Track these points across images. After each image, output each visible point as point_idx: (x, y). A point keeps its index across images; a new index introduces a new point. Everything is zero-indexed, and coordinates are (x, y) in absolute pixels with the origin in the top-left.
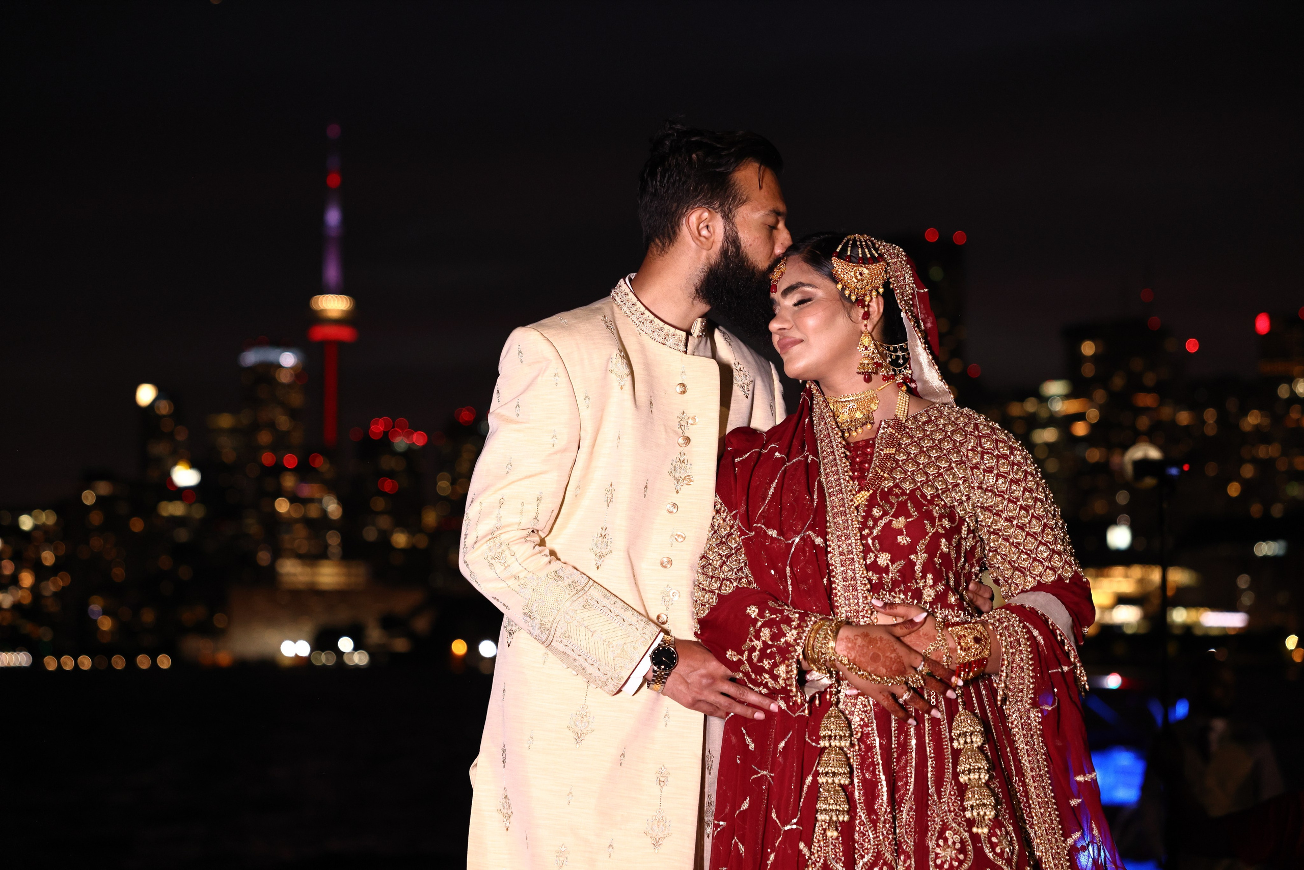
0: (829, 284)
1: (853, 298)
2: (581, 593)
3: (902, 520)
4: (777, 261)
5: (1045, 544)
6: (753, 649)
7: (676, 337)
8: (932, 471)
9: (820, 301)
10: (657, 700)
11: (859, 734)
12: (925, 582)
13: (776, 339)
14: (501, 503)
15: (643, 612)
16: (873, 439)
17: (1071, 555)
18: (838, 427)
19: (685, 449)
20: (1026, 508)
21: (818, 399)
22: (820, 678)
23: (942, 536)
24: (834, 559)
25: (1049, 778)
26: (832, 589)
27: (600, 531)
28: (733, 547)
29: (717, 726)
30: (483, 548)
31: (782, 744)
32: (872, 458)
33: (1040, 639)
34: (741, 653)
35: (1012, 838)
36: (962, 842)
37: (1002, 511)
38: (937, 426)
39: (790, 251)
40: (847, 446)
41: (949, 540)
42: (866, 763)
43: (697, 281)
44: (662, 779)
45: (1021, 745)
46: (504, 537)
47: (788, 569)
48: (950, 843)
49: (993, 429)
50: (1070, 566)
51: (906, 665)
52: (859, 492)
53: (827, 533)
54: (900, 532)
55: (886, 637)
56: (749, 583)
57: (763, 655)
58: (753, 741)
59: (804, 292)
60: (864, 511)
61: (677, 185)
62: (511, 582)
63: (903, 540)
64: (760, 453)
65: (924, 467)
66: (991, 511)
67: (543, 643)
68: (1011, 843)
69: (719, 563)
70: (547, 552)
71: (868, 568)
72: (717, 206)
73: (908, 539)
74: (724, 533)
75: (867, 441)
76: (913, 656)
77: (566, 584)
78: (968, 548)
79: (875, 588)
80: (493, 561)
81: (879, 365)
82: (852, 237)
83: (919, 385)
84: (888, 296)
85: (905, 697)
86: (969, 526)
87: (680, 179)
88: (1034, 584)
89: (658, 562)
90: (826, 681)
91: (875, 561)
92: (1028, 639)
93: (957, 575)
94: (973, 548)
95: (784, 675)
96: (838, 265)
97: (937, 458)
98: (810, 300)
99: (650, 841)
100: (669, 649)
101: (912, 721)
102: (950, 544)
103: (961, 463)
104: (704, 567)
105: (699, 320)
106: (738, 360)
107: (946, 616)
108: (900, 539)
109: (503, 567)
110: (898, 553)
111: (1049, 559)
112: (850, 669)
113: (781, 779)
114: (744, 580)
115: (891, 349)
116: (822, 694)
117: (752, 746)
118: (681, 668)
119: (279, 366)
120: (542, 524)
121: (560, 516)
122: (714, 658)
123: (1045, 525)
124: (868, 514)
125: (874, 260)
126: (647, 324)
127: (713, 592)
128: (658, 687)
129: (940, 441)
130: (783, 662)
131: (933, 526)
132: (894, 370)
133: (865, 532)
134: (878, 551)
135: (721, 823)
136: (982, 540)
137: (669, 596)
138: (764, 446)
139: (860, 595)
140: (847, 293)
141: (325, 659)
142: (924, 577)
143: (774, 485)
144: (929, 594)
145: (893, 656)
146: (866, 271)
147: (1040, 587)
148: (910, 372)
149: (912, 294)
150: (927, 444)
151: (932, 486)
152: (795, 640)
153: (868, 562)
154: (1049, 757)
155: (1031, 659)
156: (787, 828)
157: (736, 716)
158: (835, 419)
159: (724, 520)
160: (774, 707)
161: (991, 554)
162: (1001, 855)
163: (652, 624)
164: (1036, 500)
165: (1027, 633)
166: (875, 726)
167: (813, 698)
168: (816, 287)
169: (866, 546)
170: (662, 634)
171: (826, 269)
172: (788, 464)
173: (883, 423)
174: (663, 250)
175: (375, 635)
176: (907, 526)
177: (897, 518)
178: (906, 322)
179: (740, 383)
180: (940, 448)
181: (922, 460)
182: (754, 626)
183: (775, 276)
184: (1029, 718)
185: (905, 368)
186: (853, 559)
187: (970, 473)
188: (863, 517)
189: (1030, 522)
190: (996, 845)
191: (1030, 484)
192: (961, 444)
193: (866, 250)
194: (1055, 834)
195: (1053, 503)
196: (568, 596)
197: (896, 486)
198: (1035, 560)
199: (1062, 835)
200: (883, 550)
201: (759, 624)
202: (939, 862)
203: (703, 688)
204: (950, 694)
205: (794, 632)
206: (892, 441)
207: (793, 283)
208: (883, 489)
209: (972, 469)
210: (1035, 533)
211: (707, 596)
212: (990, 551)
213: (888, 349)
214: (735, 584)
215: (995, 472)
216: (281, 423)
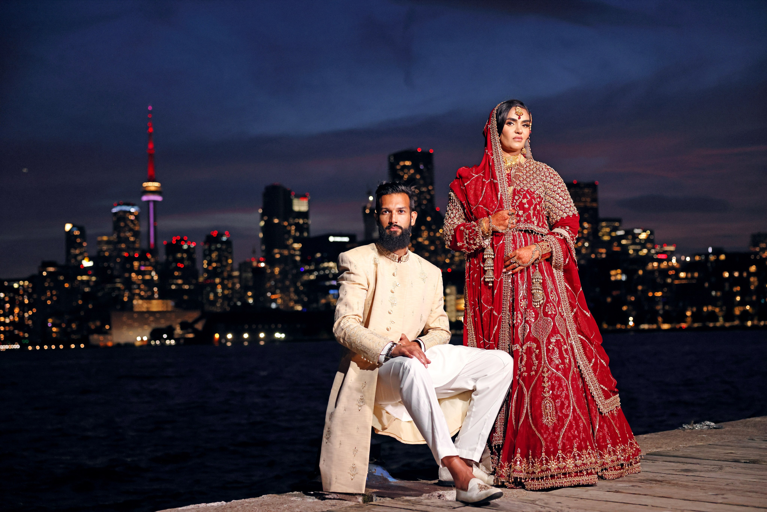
63: (526, 206)
124: (514, 198)
133: (513, 204)
134: (519, 210)
141: (156, 343)
151: (533, 188)
175: (178, 331)
197: (522, 188)
216: (131, 238)
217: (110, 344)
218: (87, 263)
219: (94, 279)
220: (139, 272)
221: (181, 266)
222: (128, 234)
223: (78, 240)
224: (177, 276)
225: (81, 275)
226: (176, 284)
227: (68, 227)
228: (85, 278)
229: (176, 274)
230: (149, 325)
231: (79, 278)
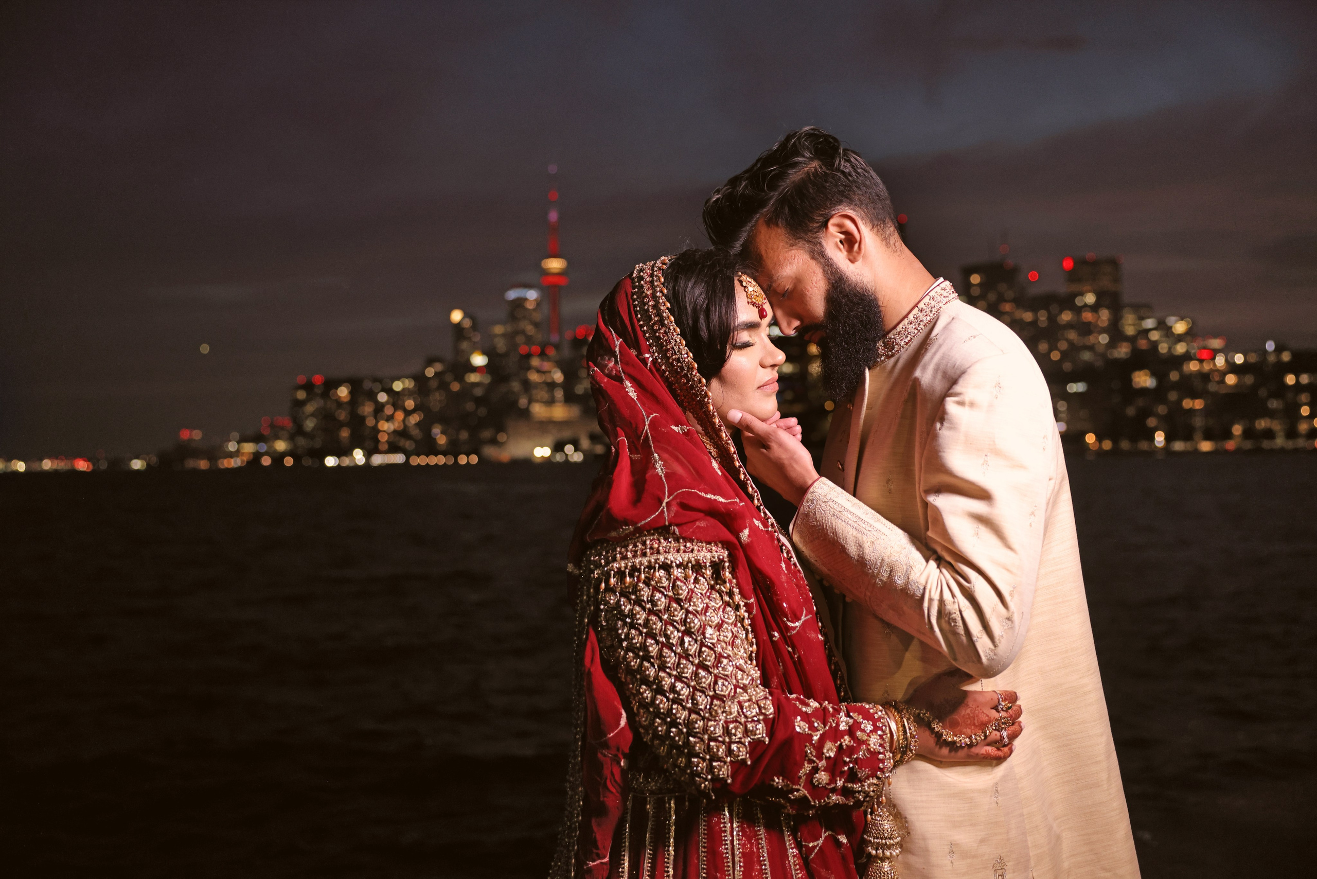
119: (526, 299)
141: (559, 458)
175: (585, 443)
217: (505, 458)
218: (479, 360)
219: (487, 379)
220: (539, 371)
223: (470, 333)
225: (472, 375)
227: (457, 316)
228: (476, 378)
231: (470, 378)
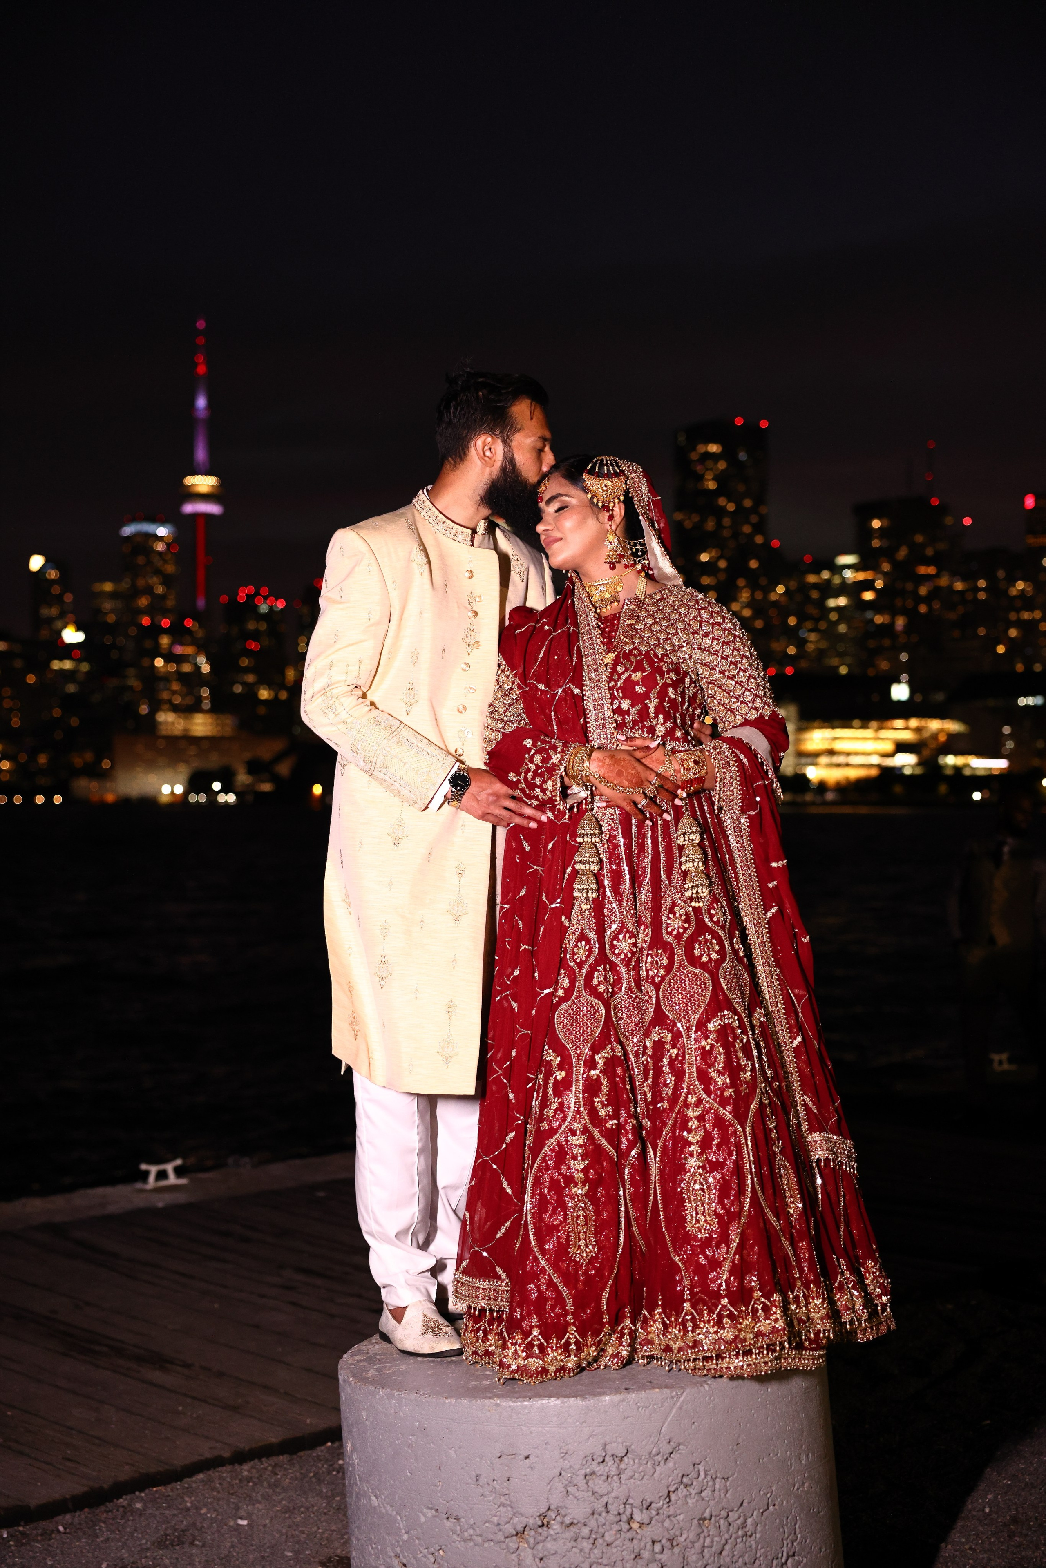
0: (581, 494)
1: (600, 504)
2: (395, 733)
3: (639, 674)
4: (544, 477)
5: (749, 690)
6: (528, 770)
7: (464, 534)
8: (662, 636)
9: (573, 507)
10: (456, 813)
11: (608, 836)
12: (658, 721)
13: (543, 538)
14: (331, 665)
15: (445, 749)
16: (619, 614)
17: (771, 698)
18: (592, 604)
19: (475, 621)
20: (735, 663)
21: (578, 585)
22: (579, 792)
23: (669, 685)
24: (589, 705)
25: (754, 868)
26: (587, 727)
27: (409, 686)
28: (514, 698)
29: (502, 834)
30: (319, 701)
31: (551, 845)
32: (618, 628)
33: (745, 761)
34: (519, 774)
35: (725, 910)
36: (687, 914)
37: (716, 666)
38: (668, 602)
39: (553, 468)
40: (599, 619)
41: (675, 689)
42: (613, 856)
43: (481, 492)
44: (460, 872)
45: (733, 841)
46: (334, 691)
47: (553, 713)
48: (677, 915)
49: (710, 603)
50: (769, 706)
51: (643, 779)
52: (607, 654)
53: (583, 685)
54: (637, 683)
55: (628, 758)
56: (527, 724)
57: (536, 774)
58: (529, 845)
59: (562, 501)
60: (611, 668)
61: (466, 416)
62: (341, 726)
63: (639, 689)
64: (535, 627)
65: (657, 633)
66: (708, 666)
67: (367, 773)
68: (725, 914)
69: (503, 710)
70: (368, 703)
71: (615, 711)
72: (498, 433)
73: (643, 688)
74: (507, 687)
75: (614, 615)
76: (649, 772)
77: (383, 727)
78: (691, 695)
79: (620, 727)
80: (326, 711)
81: (621, 556)
82: (601, 458)
83: (656, 572)
84: (628, 502)
85: (643, 803)
86: (691, 677)
87: (469, 412)
88: (743, 721)
89: (456, 708)
90: (583, 794)
91: (619, 707)
92: (736, 761)
93: (683, 716)
94: (695, 695)
95: (550, 788)
96: (588, 479)
97: (667, 627)
98: (566, 507)
99: (451, 917)
100: (463, 775)
101: (648, 823)
102: (676, 692)
103: (684, 629)
104: (491, 712)
105: (483, 521)
106: (515, 552)
107: (674, 747)
108: (637, 688)
109: (334, 715)
110: (637, 699)
111: (753, 701)
112: (600, 782)
113: (549, 871)
114: (522, 722)
115: (632, 543)
116: (579, 804)
117: (528, 849)
118: (473, 789)
120: (364, 681)
121: (377, 675)
122: (498, 781)
123: (750, 676)
124: (614, 670)
125: (616, 475)
126: (441, 524)
127: (499, 731)
128: (456, 803)
129: (669, 614)
130: (549, 778)
131: (663, 678)
132: (634, 560)
133: (612, 684)
134: (622, 699)
135: (505, 906)
136: (702, 689)
137: (464, 734)
138: (538, 622)
139: (608, 731)
140: (595, 500)
141: (199, 798)
142: (656, 717)
143: (543, 650)
144: (660, 730)
145: (633, 772)
146: (609, 483)
147: (746, 723)
148: (647, 562)
149: (648, 501)
150: (659, 616)
151: (663, 648)
152: (559, 761)
153: (615, 707)
154: (754, 852)
155: (738, 776)
156: (554, 906)
157: (516, 826)
158: (590, 600)
159: (508, 678)
160: (544, 818)
161: (709, 699)
162: (717, 923)
163: (451, 756)
164: (743, 656)
165: (734, 757)
166: (620, 830)
167: (572, 807)
168: (571, 497)
169: (612, 695)
170: (458, 764)
171: (580, 484)
172: (555, 634)
173: (626, 601)
174: (455, 467)
175: (243, 778)
176: (643, 678)
177: (635, 673)
178: (643, 522)
179: (517, 570)
180: (669, 619)
181: (655, 628)
182: (529, 754)
183: (542, 488)
184: (740, 823)
185: (644, 559)
186: (603, 704)
187: (691, 637)
188: (610, 673)
189: (738, 673)
190: (714, 915)
191: (738, 645)
192: (685, 615)
193: (610, 467)
194: (758, 908)
195: (756, 659)
196: (385, 736)
197: (635, 648)
198: (742, 702)
199: (764, 909)
200: (625, 697)
201: (533, 752)
202: (669, 930)
203: (489, 804)
204: (677, 802)
205: (559, 755)
206: (634, 615)
207: (554, 494)
208: (625, 651)
209: (693, 634)
210: (742, 682)
211: (493, 734)
212: (708, 697)
213: (629, 543)
214: (516, 725)
215: (711, 636)
216: (157, 588)
217: (110, 798)
218: (72, 636)
219: (85, 667)
220: (169, 657)
221: (253, 646)
222: (154, 580)
223: (56, 590)
224: (246, 667)
225: (61, 659)
226: (244, 684)
227: (36, 562)
228: (67, 665)
229: (245, 662)
230: (186, 762)
231: (56, 665)
